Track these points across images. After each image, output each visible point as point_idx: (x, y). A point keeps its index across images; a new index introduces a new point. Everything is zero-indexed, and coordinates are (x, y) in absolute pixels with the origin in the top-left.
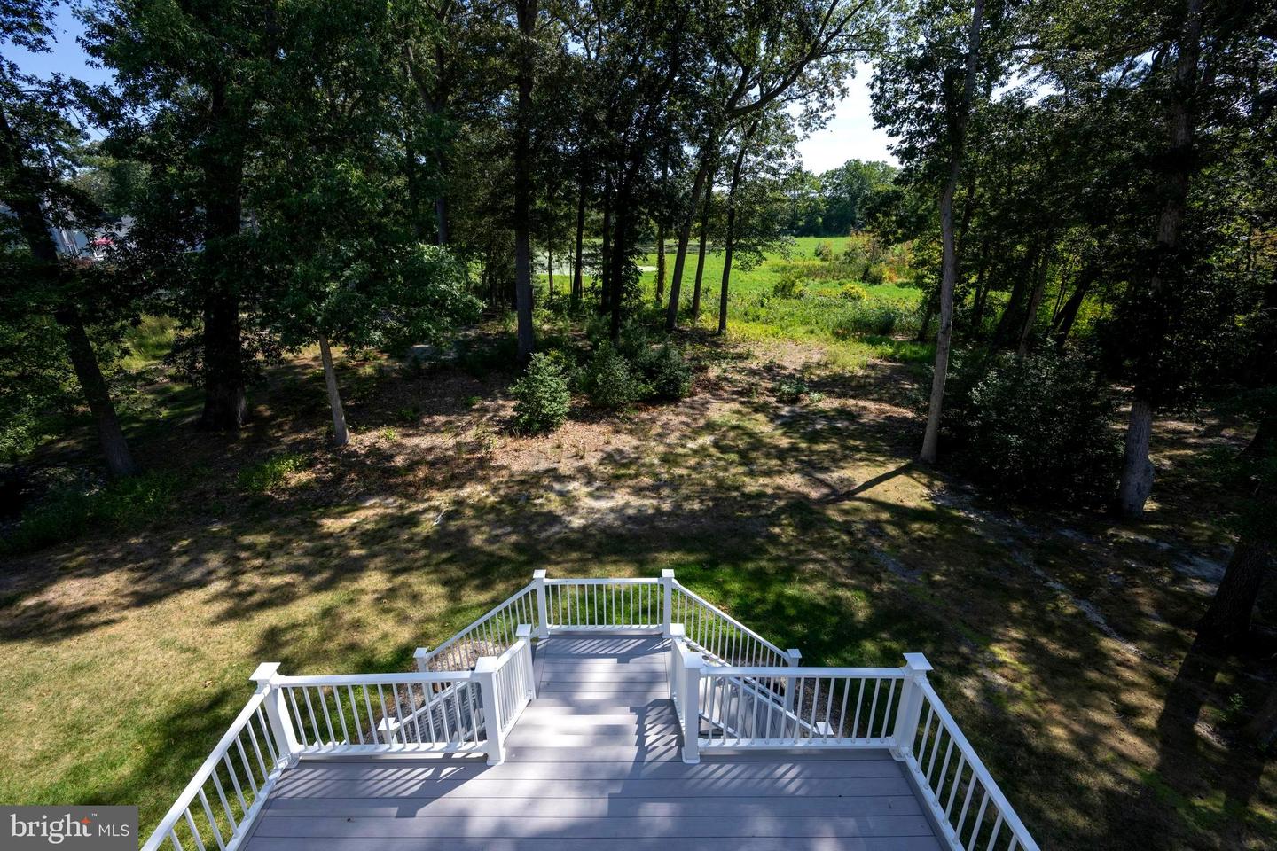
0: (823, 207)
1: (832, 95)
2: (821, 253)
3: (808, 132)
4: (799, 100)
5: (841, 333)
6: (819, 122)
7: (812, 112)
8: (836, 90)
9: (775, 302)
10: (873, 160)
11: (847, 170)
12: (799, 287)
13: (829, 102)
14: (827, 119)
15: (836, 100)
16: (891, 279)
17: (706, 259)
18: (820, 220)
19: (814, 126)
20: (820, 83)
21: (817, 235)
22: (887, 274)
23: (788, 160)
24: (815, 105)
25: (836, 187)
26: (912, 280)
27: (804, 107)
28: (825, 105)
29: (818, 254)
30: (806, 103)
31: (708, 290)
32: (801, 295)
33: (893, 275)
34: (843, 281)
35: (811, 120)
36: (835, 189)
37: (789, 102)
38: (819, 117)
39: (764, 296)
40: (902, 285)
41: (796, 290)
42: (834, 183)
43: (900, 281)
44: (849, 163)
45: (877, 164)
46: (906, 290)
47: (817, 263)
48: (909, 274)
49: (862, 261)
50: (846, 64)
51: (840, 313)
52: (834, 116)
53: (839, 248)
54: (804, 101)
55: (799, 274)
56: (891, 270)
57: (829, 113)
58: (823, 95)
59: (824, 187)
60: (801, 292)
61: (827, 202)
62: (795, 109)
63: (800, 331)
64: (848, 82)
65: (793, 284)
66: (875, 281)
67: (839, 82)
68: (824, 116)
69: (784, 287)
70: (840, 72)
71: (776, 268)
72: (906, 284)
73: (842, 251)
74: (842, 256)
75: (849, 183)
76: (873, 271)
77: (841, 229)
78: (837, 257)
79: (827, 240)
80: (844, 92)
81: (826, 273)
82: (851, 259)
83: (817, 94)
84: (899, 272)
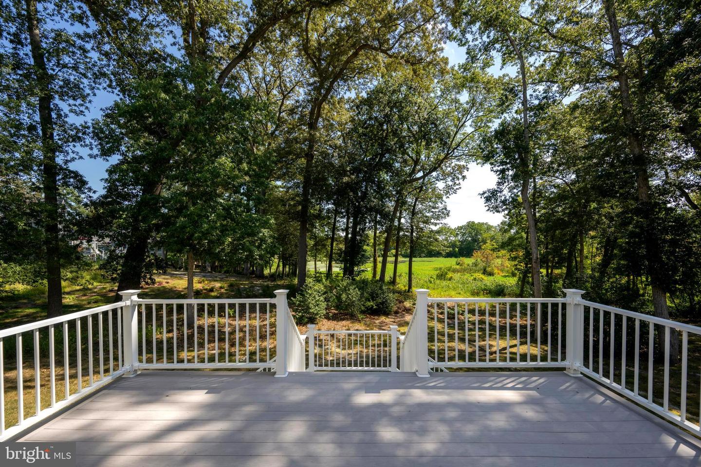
0: (458, 243)
2: (459, 263)
3: (448, 195)
4: (442, 181)
5: (475, 293)
7: (449, 186)
9: (438, 282)
10: (481, 222)
11: (468, 226)
12: (450, 275)
13: (457, 182)
14: (457, 189)
15: (461, 181)
16: (498, 274)
17: (398, 265)
18: (457, 249)
19: (451, 192)
20: (452, 173)
21: (456, 257)
22: (496, 271)
23: (440, 204)
24: (450, 183)
25: (464, 234)
26: (510, 275)
27: (445, 184)
28: (455, 183)
29: (458, 264)
30: (446, 182)
31: (400, 276)
32: (450, 279)
33: (499, 272)
34: (472, 274)
35: (449, 190)
36: (463, 235)
37: (437, 182)
38: (453, 189)
39: (431, 279)
40: (505, 276)
41: (449, 276)
42: (462, 232)
43: (504, 274)
44: (469, 223)
45: (483, 224)
46: (508, 278)
47: (458, 267)
48: (508, 272)
49: (482, 265)
50: (464, 165)
51: (474, 286)
52: (460, 188)
53: (468, 261)
54: (444, 181)
55: (449, 270)
56: (498, 269)
57: (458, 187)
58: (454, 179)
59: (457, 234)
60: (451, 277)
61: (459, 241)
62: (440, 185)
63: (453, 293)
64: (465, 173)
65: (446, 274)
66: (491, 274)
67: (461, 173)
68: (455, 188)
69: (442, 275)
70: (461, 169)
71: (436, 269)
72: (507, 276)
73: (470, 263)
74: (471, 265)
75: (470, 233)
76: (488, 269)
77: (469, 254)
78: (468, 265)
79: (461, 258)
80: (464, 177)
81: (463, 271)
82: (476, 265)
83: (451, 178)
84: (502, 271)
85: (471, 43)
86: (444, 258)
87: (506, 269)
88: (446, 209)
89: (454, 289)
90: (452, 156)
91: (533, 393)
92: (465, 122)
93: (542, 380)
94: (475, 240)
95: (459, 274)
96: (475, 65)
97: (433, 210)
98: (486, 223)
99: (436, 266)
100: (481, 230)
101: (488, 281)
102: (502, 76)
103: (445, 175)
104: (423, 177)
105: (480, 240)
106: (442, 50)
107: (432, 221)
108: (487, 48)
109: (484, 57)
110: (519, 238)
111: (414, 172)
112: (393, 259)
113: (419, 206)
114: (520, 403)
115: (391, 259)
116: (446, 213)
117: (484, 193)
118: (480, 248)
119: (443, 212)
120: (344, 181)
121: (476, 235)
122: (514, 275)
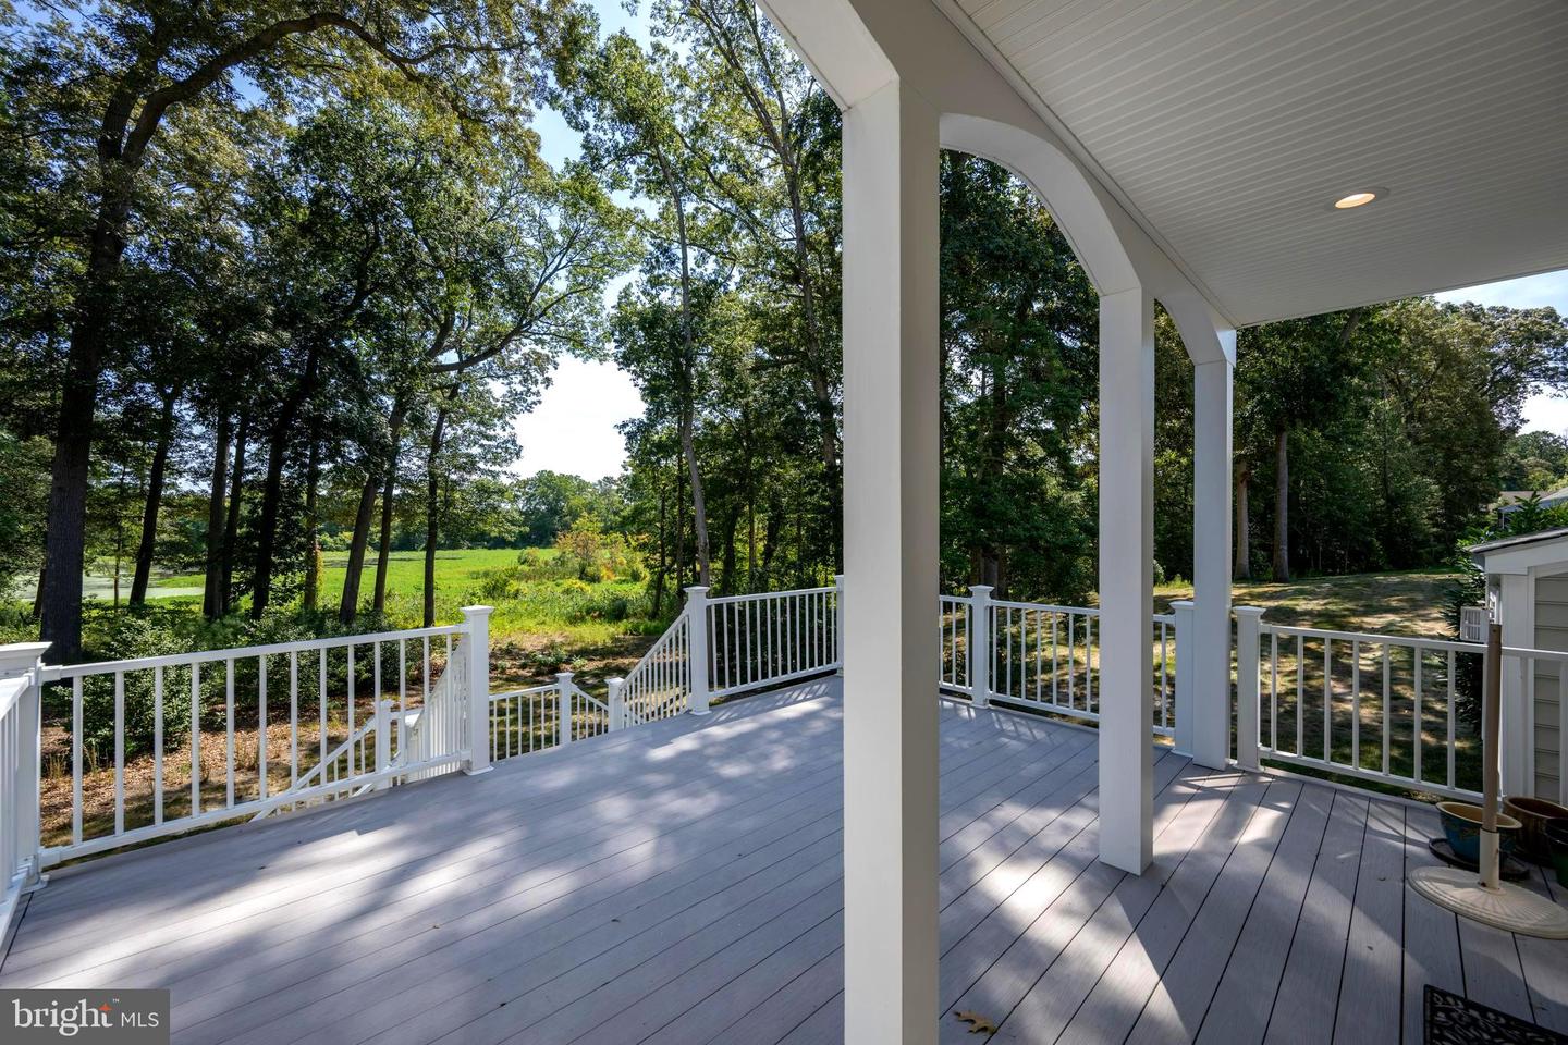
0: (518, 517)
1: (536, 382)
2: (526, 560)
3: (515, 413)
4: (499, 381)
5: (574, 620)
6: (525, 405)
7: (516, 394)
8: (540, 378)
9: (488, 601)
10: (566, 473)
11: (540, 480)
12: (514, 586)
13: (534, 389)
14: (534, 403)
16: (608, 578)
19: (520, 408)
20: (523, 367)
21: (516, 547)
22: (604, 572)
23: (499, 431)
24: (520, 388)
25: (530, 498)
27: (507, 388)
28: (529, 390)
29: (523, 561)
30: (509, 384)
32: (516, 595)
33: (610, 573)
34: (560, 581)
35: (517, 402)
36: (529, 500)
37: (488, 380)
38: (525, 401)
39: (473, 595)
40: (620, 582)
42: (527, 494)
43: (618, 578)
44: (541, 473)
45: (570, 477)
46: (625, 584)
47: (525, 568)
48: (624, 572)
49: (575, 563)
50: (547, 356)
51: (569, 606)
52: (540, 402)
53: (545, 555)
54: (506, 382)
55: (511, 576)
56: (608, 569)
57: (534, 398)
58: (525, 380)
59: (516, 496)
60: (518, 591)
61: (521, 513)
62: (498, 388)
63: (530, 623)
64: (551, 372)
65: (506, 583)
66: (594, 579)
67: (542, 370)
68: (529, 400)
69: (495, 588)
70: (541, 362)
71: (476, 576)
72: (624, 581)
73: (550, 558)
74: (552, 563)
75: (544, 495)
76: (590, 570)
77: (542, 541)
78: (546, 563)
79: (529, 550)
80: (548, 381)
81: (538, 575)
82: (561, 561)
83: (520, 378)
84: (614, 571)
85: (591, 131)
86: (486, 551)
87: (620, 568)
88: (514, 442)
89: (532, 615)
90: (526, 331)
91: (826, 698)
92: (556, 269)
93: (824, 687)
94: (554, 511)
95: (531, 583)
96: (598, 176)
97: (484, 442)
98: (576, 478)
99: (475, 569)
100: (566, 490)
101: (596, 593)
102: (632, 208)
103: (507, 371)
104: (459, 367)
105: (566, 510)
106: (530, 115)
107: (481, 465)
108: (620, 155)
109: (613, 166)
110: (651, 509)
111: (439, 348)
112: (376, 555)
113: (448, 432)
114: (823, 710)
115: (371, 555)
116: (513, 450)
117: (624, 425)
118: (567, 527)
119: (507, 449)
120: (256, 340)
121: (558, 501)
122: (636, 577)
